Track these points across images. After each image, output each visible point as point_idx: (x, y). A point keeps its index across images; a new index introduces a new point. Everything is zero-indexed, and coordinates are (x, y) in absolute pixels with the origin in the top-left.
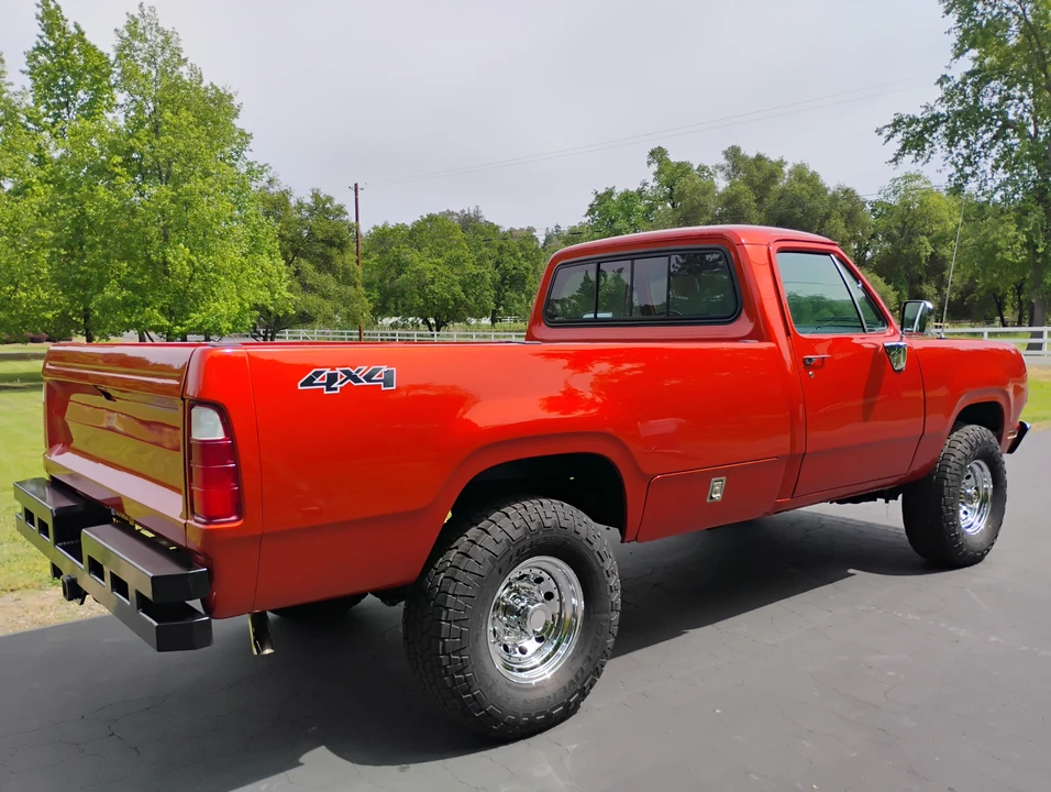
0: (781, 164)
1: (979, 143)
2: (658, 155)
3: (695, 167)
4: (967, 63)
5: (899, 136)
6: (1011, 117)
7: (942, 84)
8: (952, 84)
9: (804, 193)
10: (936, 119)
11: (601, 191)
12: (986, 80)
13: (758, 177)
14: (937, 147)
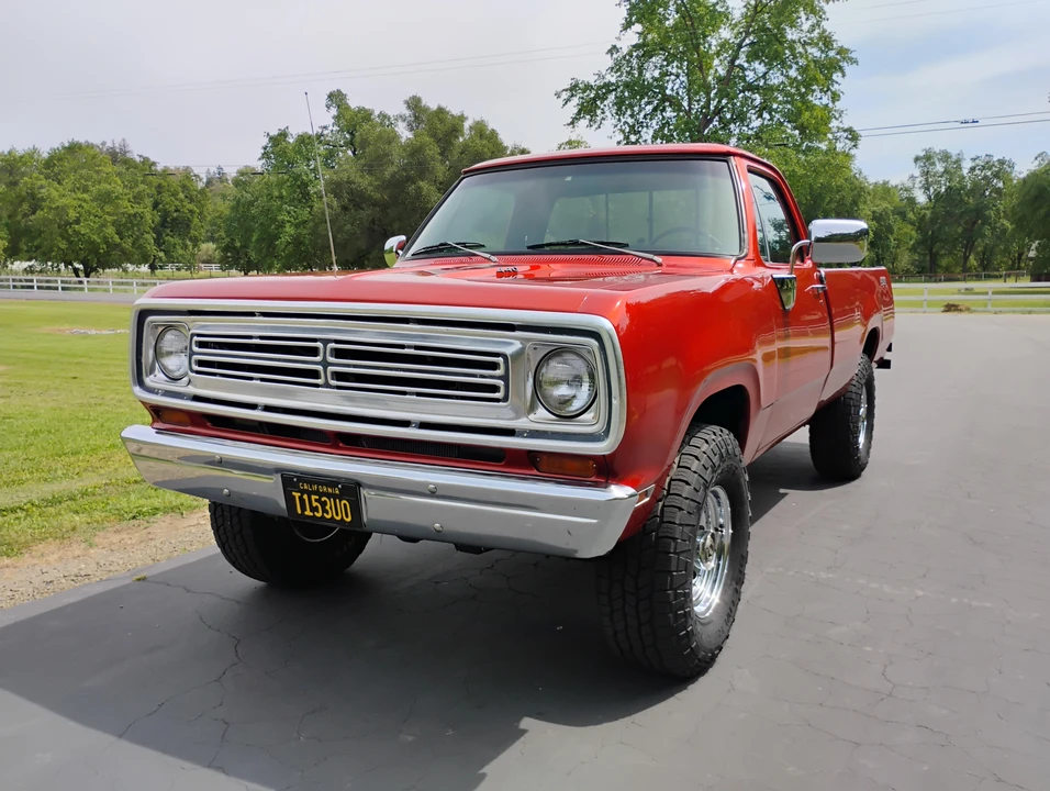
0: (462, 118)
1: (642, 115)
2: (336, 98)
3: (377, 113)
4: (632, 37)
5: (575, 101)
6: (668, 92)
7: (612, 54)
8: (620, 55)
9: (486, 150)
10: (608, 88)
11: (274, 132)
12: (649, 55)
13: (441, 129)
14: (608, 113)
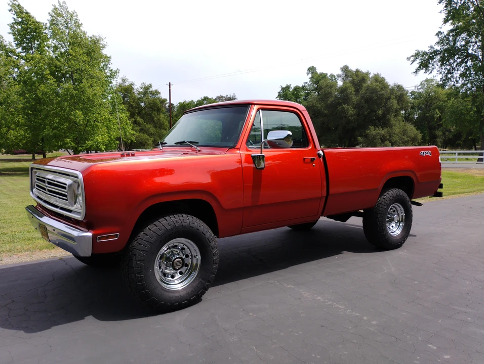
0: (368, 74)
1: (455, 64)
2: (312, 70)
3: (329, 75)
4: (449, 27)
5: (418, 61)
7: (438, 36)
8: (443, 35)
9: (377, 87)
10: (436, 53)
11: (284, 86)
12: (458, 34)
13: (357, 79)
14: (436, 65)
